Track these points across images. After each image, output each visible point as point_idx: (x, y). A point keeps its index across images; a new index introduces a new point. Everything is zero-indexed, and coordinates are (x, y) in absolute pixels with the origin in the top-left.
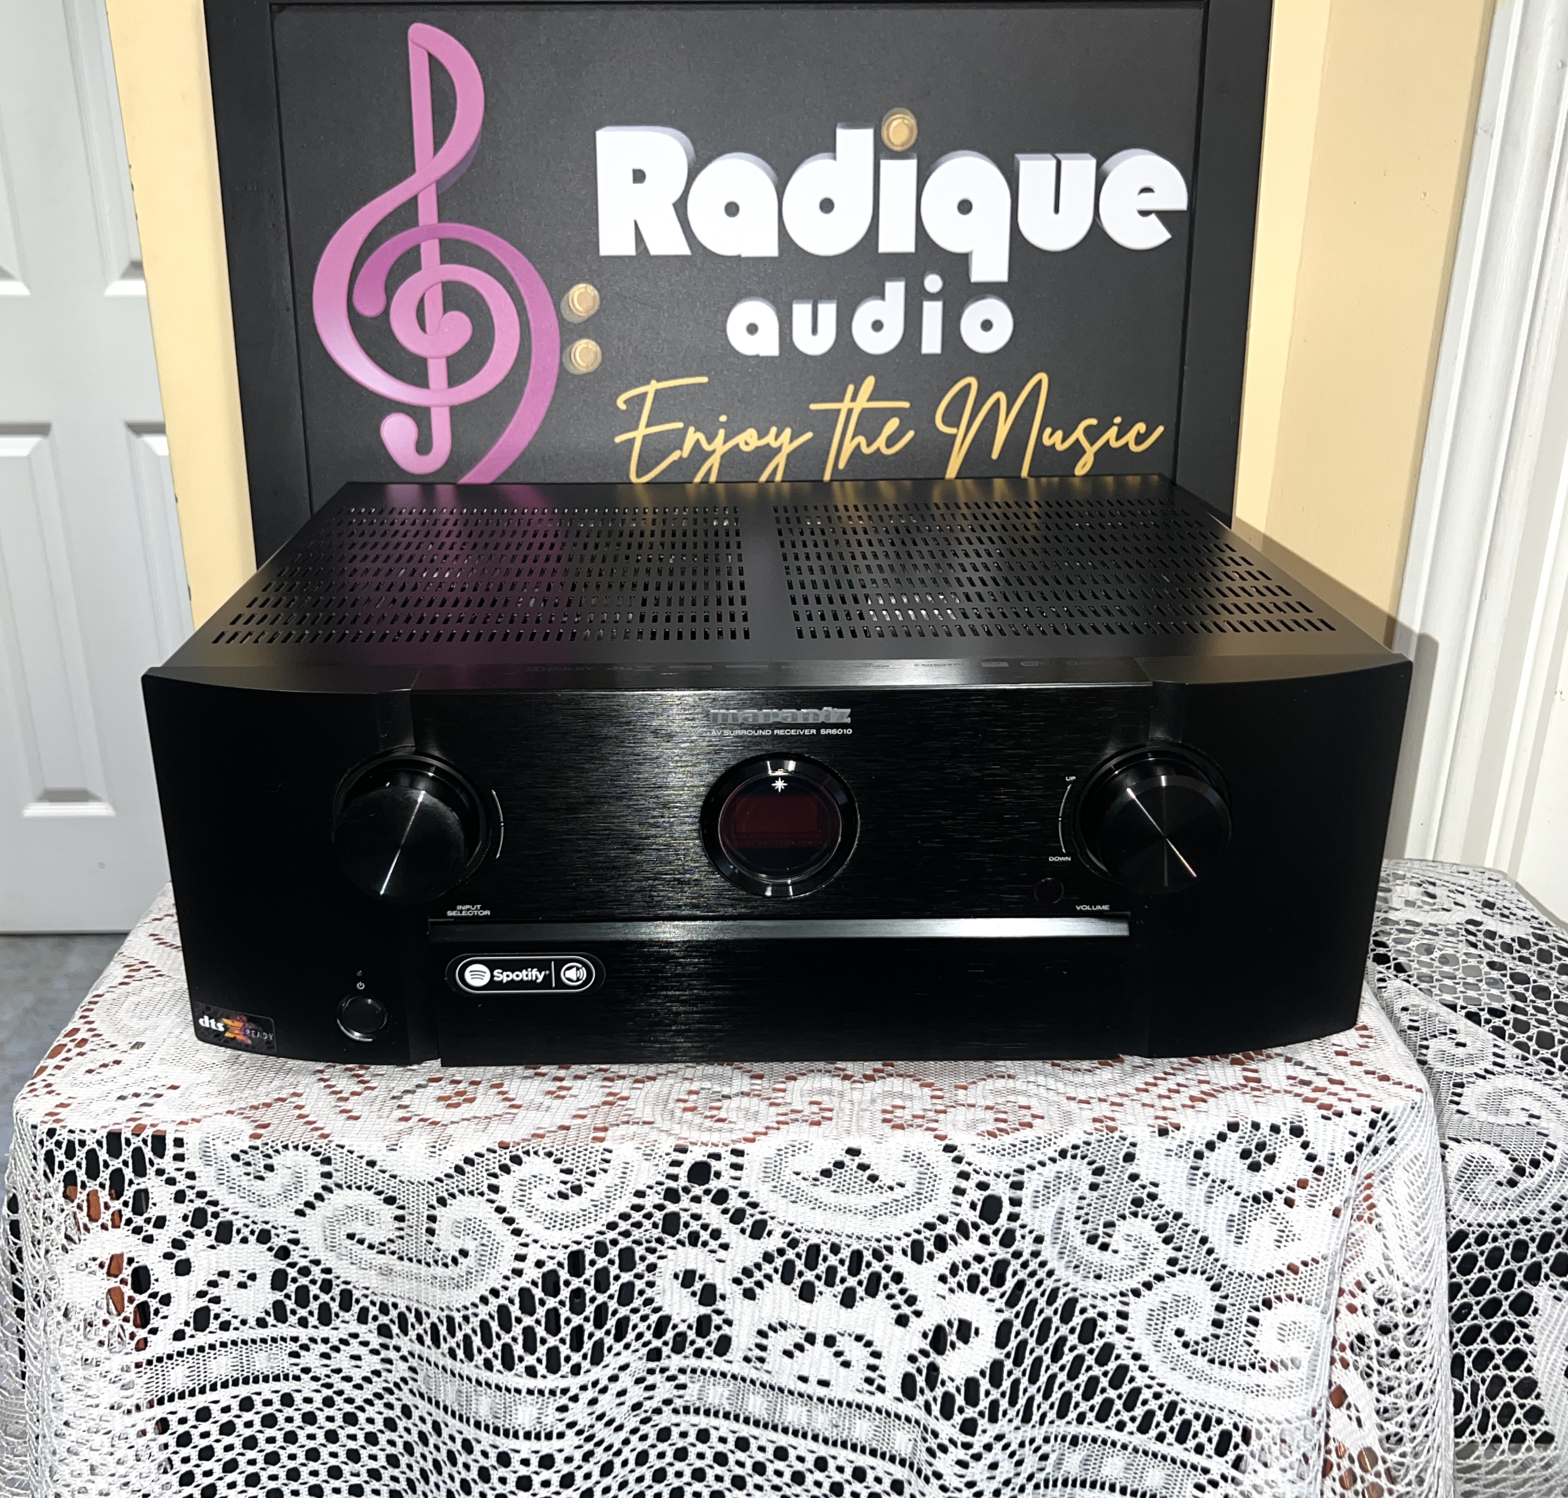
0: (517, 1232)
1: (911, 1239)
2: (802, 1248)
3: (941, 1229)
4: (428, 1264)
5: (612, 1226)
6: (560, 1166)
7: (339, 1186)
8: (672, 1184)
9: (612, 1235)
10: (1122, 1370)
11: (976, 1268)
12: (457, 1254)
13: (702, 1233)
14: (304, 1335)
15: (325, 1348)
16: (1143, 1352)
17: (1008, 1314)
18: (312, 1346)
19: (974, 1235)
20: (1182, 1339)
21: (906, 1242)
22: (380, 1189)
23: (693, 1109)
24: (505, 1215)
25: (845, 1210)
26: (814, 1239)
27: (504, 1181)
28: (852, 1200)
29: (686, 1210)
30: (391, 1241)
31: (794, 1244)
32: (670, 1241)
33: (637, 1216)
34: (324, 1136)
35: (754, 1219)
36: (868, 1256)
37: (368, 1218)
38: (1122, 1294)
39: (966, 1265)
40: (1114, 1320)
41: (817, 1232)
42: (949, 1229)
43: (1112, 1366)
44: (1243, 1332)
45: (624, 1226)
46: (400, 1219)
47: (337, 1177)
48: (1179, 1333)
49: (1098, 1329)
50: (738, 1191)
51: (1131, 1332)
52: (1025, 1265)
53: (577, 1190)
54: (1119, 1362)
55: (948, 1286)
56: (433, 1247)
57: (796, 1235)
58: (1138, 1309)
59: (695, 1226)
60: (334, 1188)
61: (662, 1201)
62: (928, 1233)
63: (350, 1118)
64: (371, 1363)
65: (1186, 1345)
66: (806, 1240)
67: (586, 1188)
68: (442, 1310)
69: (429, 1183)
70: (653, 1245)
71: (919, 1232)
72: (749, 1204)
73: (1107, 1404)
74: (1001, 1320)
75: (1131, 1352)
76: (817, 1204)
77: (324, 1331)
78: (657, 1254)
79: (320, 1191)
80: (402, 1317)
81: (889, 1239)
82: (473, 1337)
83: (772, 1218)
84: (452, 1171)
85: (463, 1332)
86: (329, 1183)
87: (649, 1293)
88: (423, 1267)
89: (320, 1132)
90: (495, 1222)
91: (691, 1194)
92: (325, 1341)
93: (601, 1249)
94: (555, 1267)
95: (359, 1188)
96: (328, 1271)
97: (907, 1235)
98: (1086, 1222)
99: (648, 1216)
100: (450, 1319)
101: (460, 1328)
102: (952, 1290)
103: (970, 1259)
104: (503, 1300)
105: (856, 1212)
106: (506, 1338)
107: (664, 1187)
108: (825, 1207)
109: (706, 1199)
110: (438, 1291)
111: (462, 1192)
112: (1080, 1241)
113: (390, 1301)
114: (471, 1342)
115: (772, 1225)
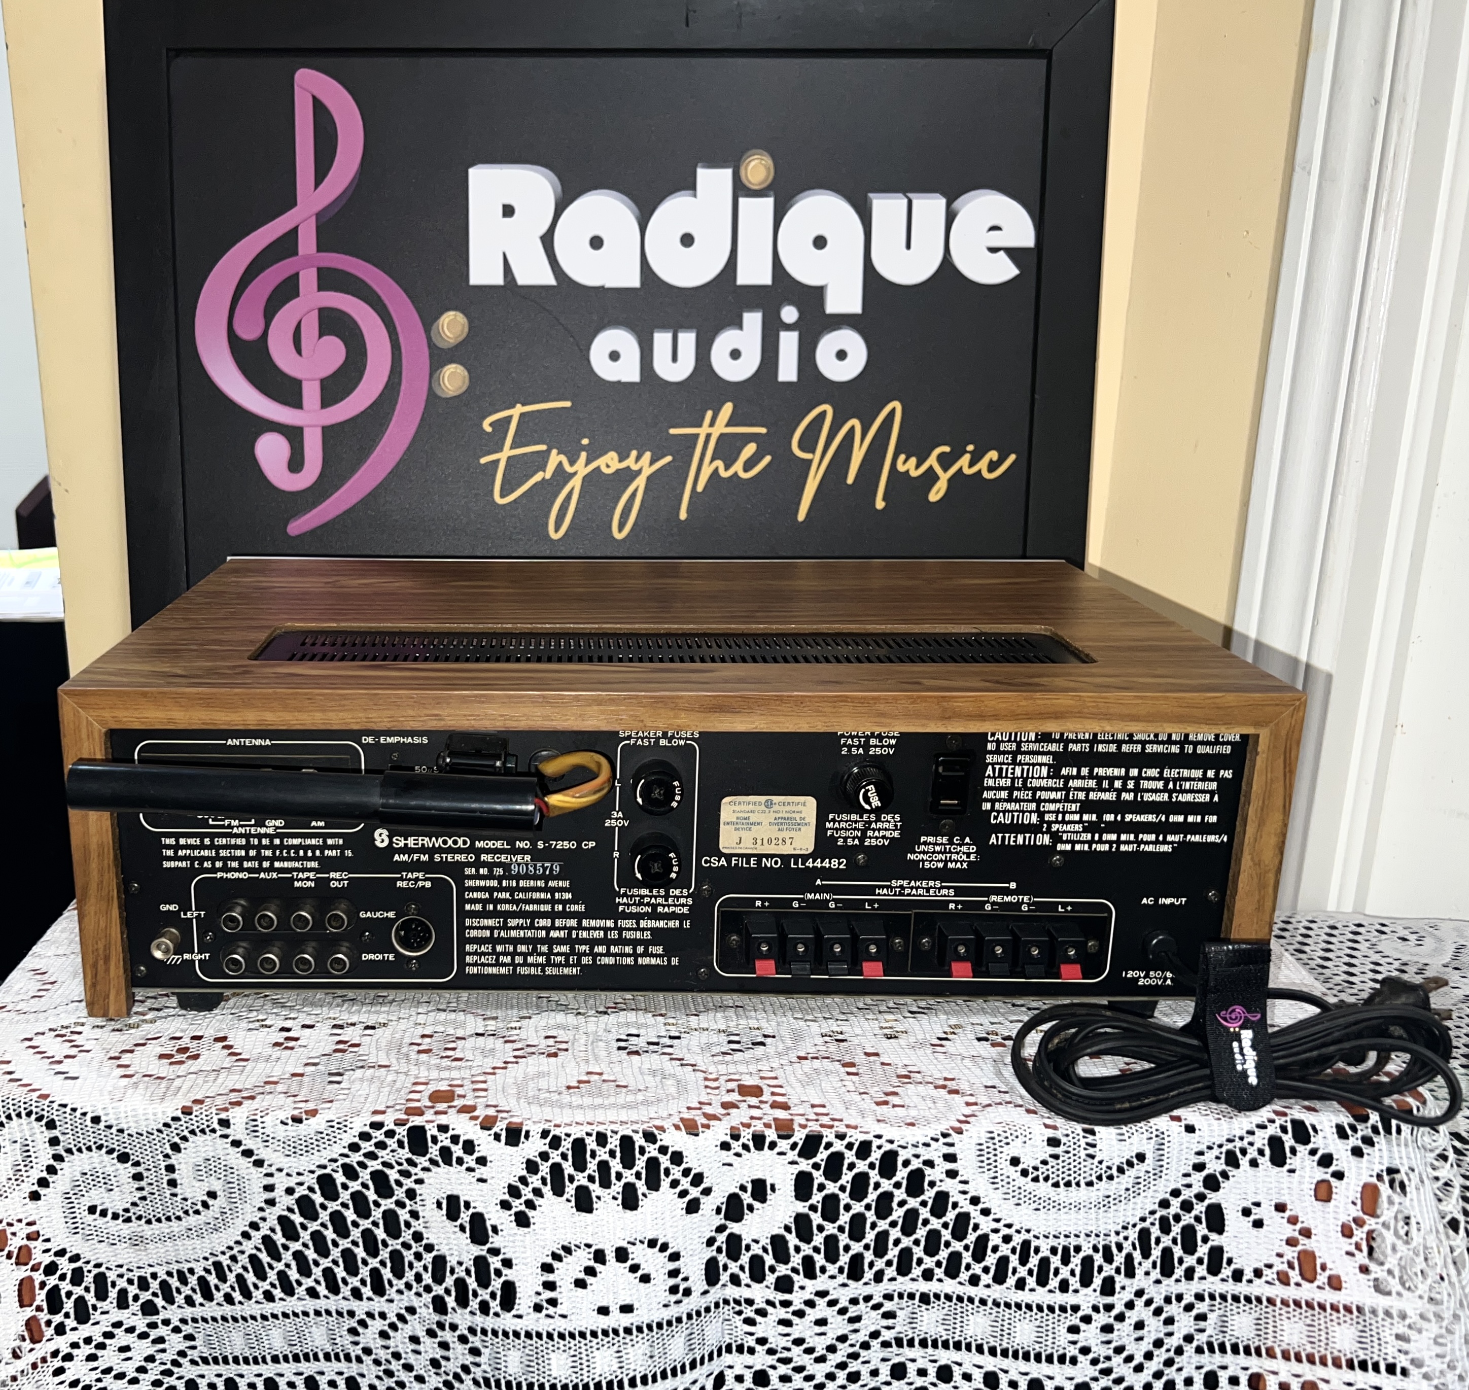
0: (259, 1163)
2: (566, 1145)
4: (179, 1218)
5: (354, 1147)
7: (69, 1151)
9: (357, 1156)
10: (963, 1219)
12: (205, 1198)
13: (454, 1147)
14: (62, 1344)
15: (87, 1350)
16: (981, 1193)
17: (805, 1165)
18: (75, 1352)
20: (1019, 1168)
22: (111, 1147)
24: (242, 1147)
26: (578, 1132)
29: (431, 1123)
31: (556, 1143)
32: (422, 1160)
33: (379, 1135)
34: (44, 1097)
36: (639, 1140)
37: (107, 1183)
38: (945, 1135)
40: (943, 1165)
41: (579, 1124)
43: (950, 1216)
44: (1083, 1145)
45: (367, 1146)
46: (138, 1178)
47: (66, 1141)
48: (1015, 1161)
49: (927, 1179)
51: (963, 1174)
54: (958, 1210)
55: (733, 1151)
56: (179, 1198)
57: (556, 1132)
58: (965, 1147)
59: (444, 1140)
61: (402, 1117)
64: (143, 1349)
65: (1024, 1173)
66: (568, 1136)
68: (206, 1259)
69: (158, 1131)
70: (405, 1166)
73: (955, 1257)
74: (796, 1172)
75: (968, 1196)
77: (86, 1330)
78: (414, 1178)
80: (164, 1285)
82: (246, 1275)
83: (526, 1119)
84: (178, 1115)
85: (234, 1273)
86: (60, 1150)
87: (416, 1225)
88: (174, 1223)
89: (39, 1094)
90: (234, 1157)
92: (88, 1341)
93: (350, 1172)
94: (306, 1192)
95: (89, 1149)
96: (75, 1258)
99: (391, 1134)
100: (218, 1265)
101: (231, 1271)
102: (738, 1155)
104: (264, 1231)
106: (280, 1266)
110: (197, 1242)
111: (193, 1133)
113: (147, 1272)
114: (245, 1280)
115: (527, 1126)
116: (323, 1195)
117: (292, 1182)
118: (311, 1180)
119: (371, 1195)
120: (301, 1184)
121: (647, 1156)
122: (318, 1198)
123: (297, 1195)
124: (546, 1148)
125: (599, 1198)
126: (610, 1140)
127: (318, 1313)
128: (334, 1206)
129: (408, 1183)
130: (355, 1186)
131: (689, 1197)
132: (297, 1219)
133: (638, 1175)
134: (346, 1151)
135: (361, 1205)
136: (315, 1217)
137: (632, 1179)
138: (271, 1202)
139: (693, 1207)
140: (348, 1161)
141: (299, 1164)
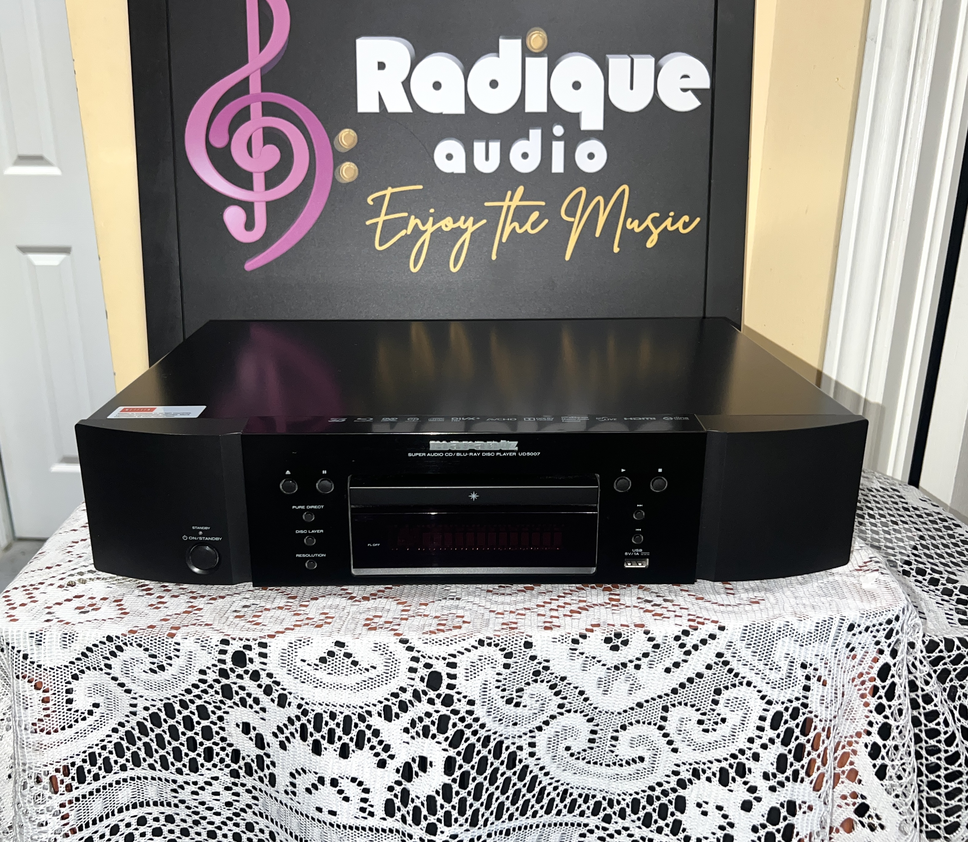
0: (128, 691)
1: (383, 705)
2: (311, 715)
3: (404, 697)
5: (189, 691)
6: (148, 653)
8: (224, 667)
11: (427, 721)
12: (91, 708)
13: (248, 699)
16: (546, 765)
17: (452, 752)
19: (424, 698)
20: (570, 752)
21: (380, 707)
24: (118, 682)
25: (339, 687)
26: (319, 709)
27: (112, 662)
28: (342, 679)
29: (235, 683)
31: (305, 713)
32: (229, 702)
33: (204, 687)
35: (278, 693)
36: (355, 719)
38: (531, 732)
39: (421, 719)
40: (528, 749)
41: (320, 704)
42: (407, 696)
43: (528, 778)
44: (609, 745)
45: (196, 692)
48: (568, 748)
49: (518, 758)
50: (266, 672)
51: (538, 754)
52: (462, 719)
53: (162, 668)
54: (532, 774)
55: (410, 735)
57: (306, 706)
58: (541, 739)
59: (243, 694)
61: (218, 678)
62: (394, 700)
65: (572, 755)
66: (313, 710)
67: (167, 667)
71: (388, 700)
73: (526, 803)
75: (539, 766)
76: (319, 684)
81: (369, 706)
83: (290, 693)
84: (80, 656)
87: (223, 734)
94: (156, 711)
97: (381, 702)
98: (504, 690)
103: (423, 716)
105: (346, 688)
108: (325, 686)
111: (88, 669)
112: (501, 703)
115: (290, 698)
116: (166, 714)
117: (147, 704)
118: (160, 705)
119: (196, 718)
120: (154, 706)
121: (358, 729)
122: (163, 715)
123: (150, 712)
124: (300, 714)
125: (326, 749)
126: (337, 717)
127: (153, 779)
128: (171, 722)
129: (219, 713)
130: (186, 713)
131: (380, 758)
132: (149, 725)
133: (351, 739)
134: (183, 693)
135: (189, 723)
136: (160, 726)
137: (347, 741)
138: (134, 714)
139: (382, 764)
140: (183, 698)
141: (154, 694)
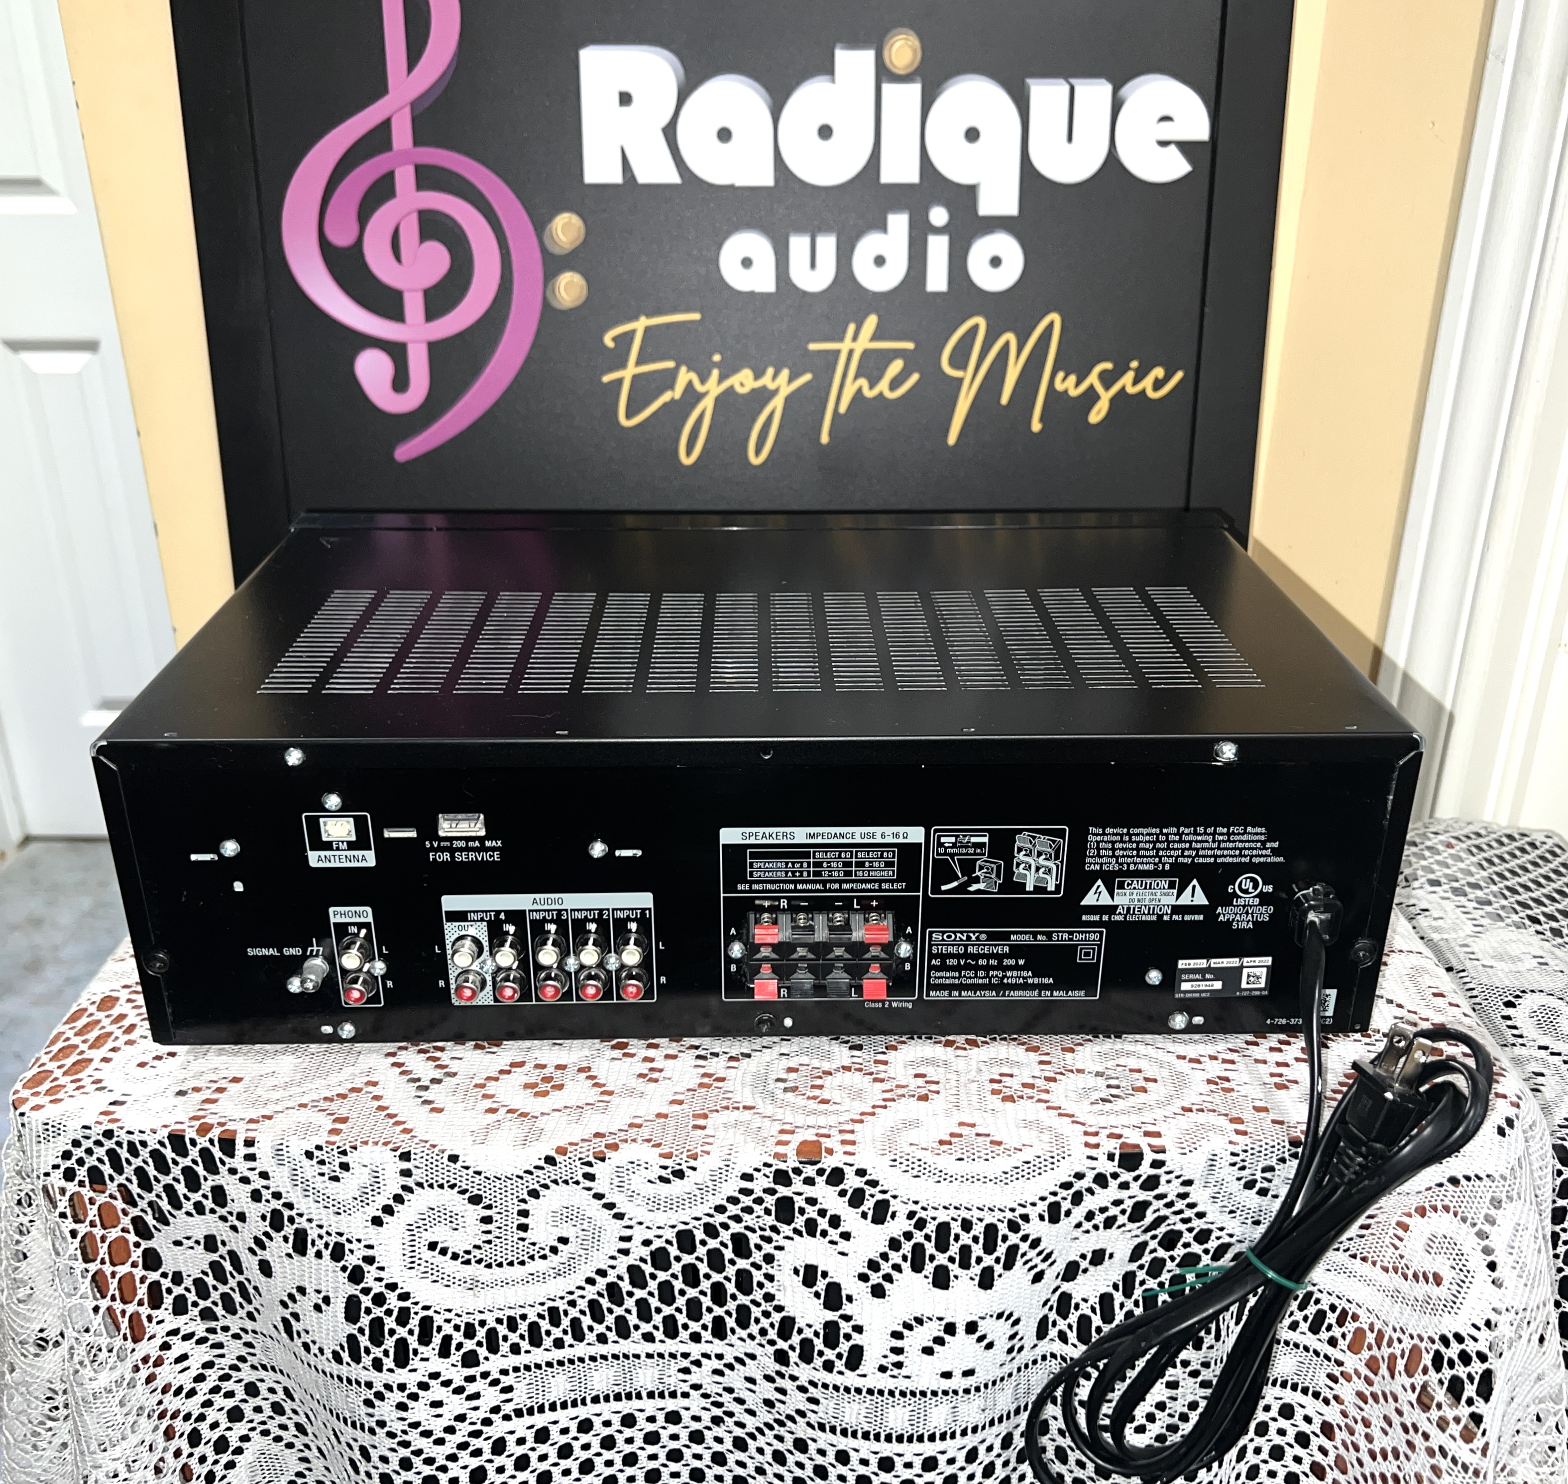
0: (619, 1216)
1: (1047, 1203)
2: (931, 1227)
3: (1078, 1185)
4: (522, 1263)
5: (720, 1208)
6: (659, 1150)
8: (782, 1166)
9: (720, 1218)
11: (1113, 1210)
12: (556, 1244)
13: (820, 1220)
21: (1042, 1207)
22: (464, 1187)
23: (794, 1089)
24: (604, 1201)
25: (973, 1179)
26: (943, 1216)
27: (598, 1169)
28: (979, 1168)
29: (800, 1194)
30: (478, 1247)
31: (921, 1223)
32: (786, 1230)
33: (746, 1201)
34: (406, 1131)
35: (875, 1198)
36: (1003, 1229)
37: (453, 1221)
39: (1103, 1209)
41: (945, 1208)
46: (487, 1220)
47: (418, 1175)
50: (854, 1168)
53: (679, 1174)
56: (526, 1242)
57: (922, 1214)
59: (811, 1211)
60: (415, 1187)
61: (772, 1185)
62: (1065, 1193)
63: (433, 1110)
66: (934, 1219)
67: (688, 1172)
68: (542, 1303)
69: (518, 1176)
70: (768, 1233)
71: (1055, 1193)
72: (868, 1183)
76: (942, 1177)
78: (774, 1244)
79: (400, 1191)
80: (492, 1332)
81: (1024, 1206)
82: (582, 1318)
83: (895, 1197)
84: (542, 1163)
85: (570, 1317)
86: (409, 1181)
87: (769, 1287)
88: (516, 1267)
89: (401, 1127)
90: (594, 1207)
91: (803, 1176)
93: (711, 1231)
94: (663, 1245)
95: (441, 1186)
96: (405, 1296)
97: (1043, 1199)
99: (759, 1201)
100: (553, 1310)
101: (566, 1315)
103: (1108, 1204)
104: (611, 1277)
105: (986, 1179)
106: (619, 1311)
107: (773, 1169)
108: (952, 1179)
109: (821, 1181)
110: (536, 1287)
111: (555, 1182)
113: (475, 1319)
114: (580, 1323)
115: (895, 1205)
116: (680, 1248)
117: (649, 1235)
118: (670, 1234)
119: (728, 1254)
120: (659, 1237)
121: (1008, 1242)
122: (674, 1251)
123: (653, 1247)
124: (911, 1228)
125: (956, 1277)
126: (974, 1226)
128: (687, 1259)
129: (768, 1248)
130: (713, 1244)
132: (648, 1268)
133: (997, 1260)
134: (712, 1211)
135: (716, 1260)
136: (667, 1267)
137: (991, 1263)
138: (626, 1252)
140: (711, 1220)
141: (661, 1218)
